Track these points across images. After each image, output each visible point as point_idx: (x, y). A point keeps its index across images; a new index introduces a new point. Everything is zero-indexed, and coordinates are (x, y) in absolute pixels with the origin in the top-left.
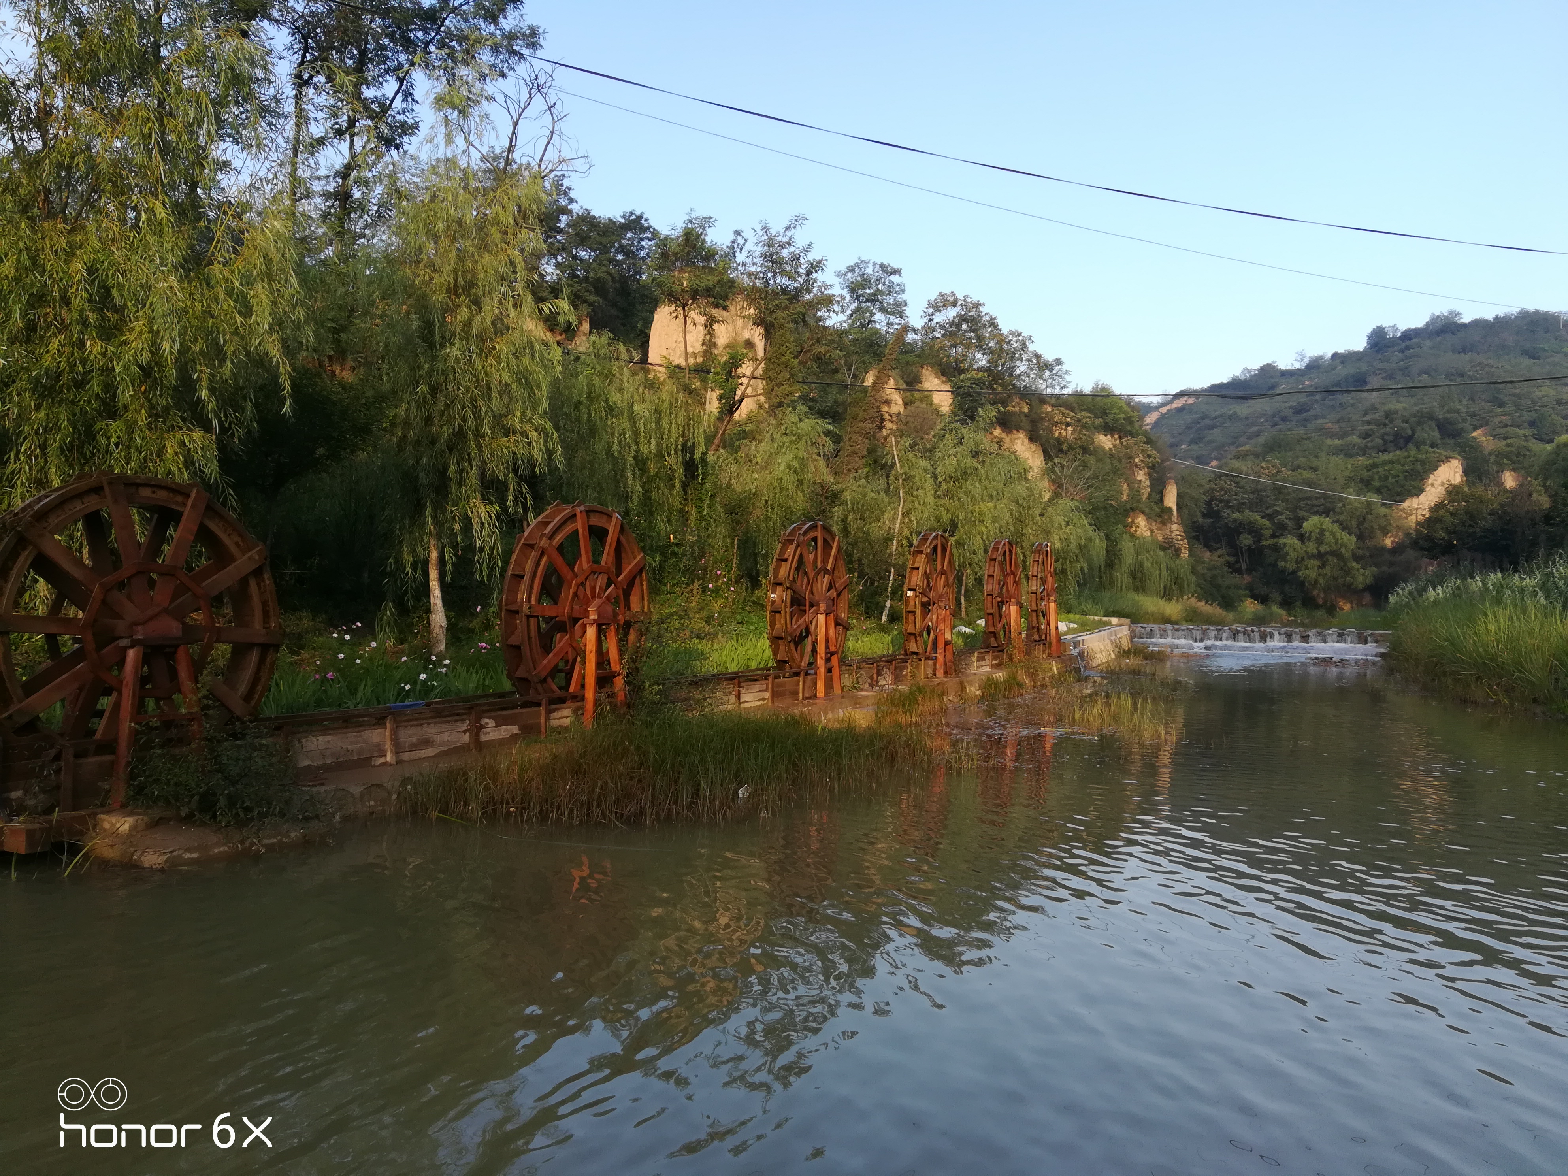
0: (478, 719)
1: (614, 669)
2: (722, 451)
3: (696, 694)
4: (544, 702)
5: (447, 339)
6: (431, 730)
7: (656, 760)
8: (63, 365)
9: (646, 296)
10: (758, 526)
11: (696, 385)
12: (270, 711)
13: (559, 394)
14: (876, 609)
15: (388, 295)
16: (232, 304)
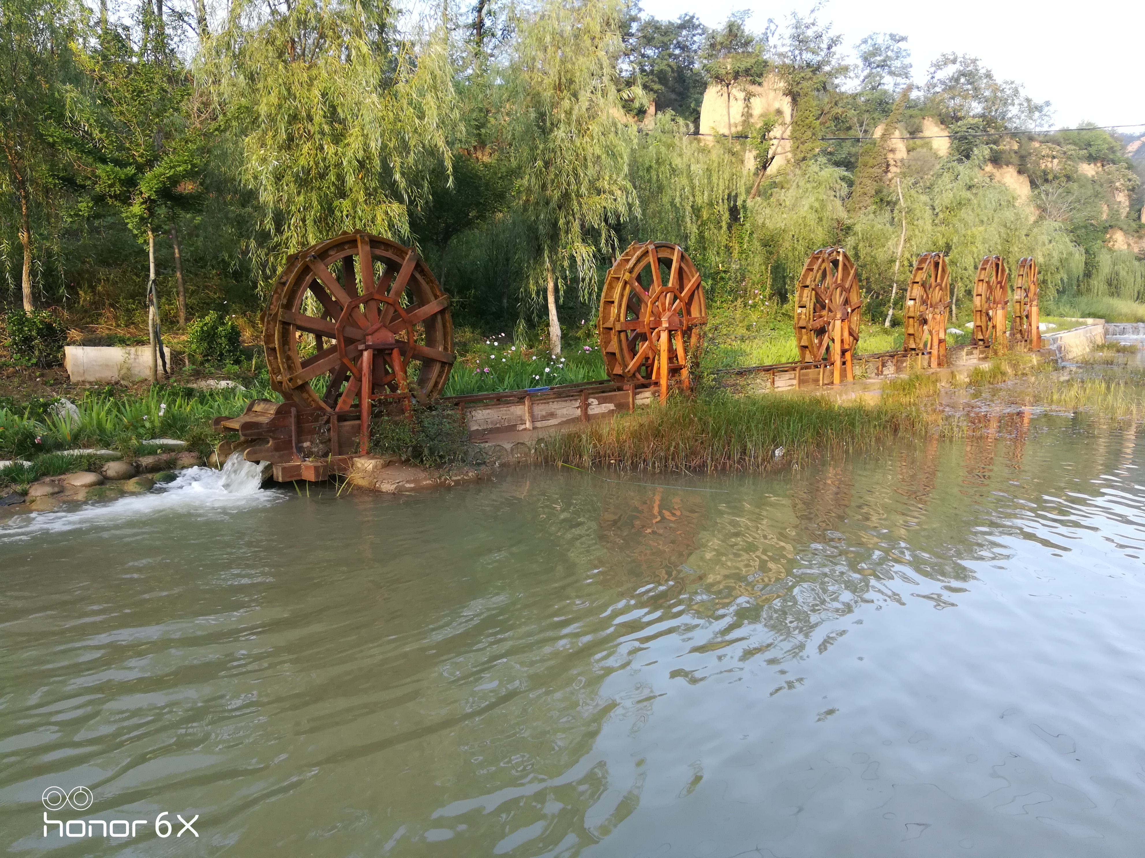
0: (586, 399)
1: (681, 363)
2: (759, 199)
3: (741, 381)
4: (631, 387)
5: (555, 125)
6: (555, 406)
7: (714, 428)
8: (311, 163)
9: (698, 81)
10: (786, 255)
11: (737, 148)
12: (450, 393)
13: (636, 161)
14: (881, 316)
15: (513, 94)
16: (412, 110)
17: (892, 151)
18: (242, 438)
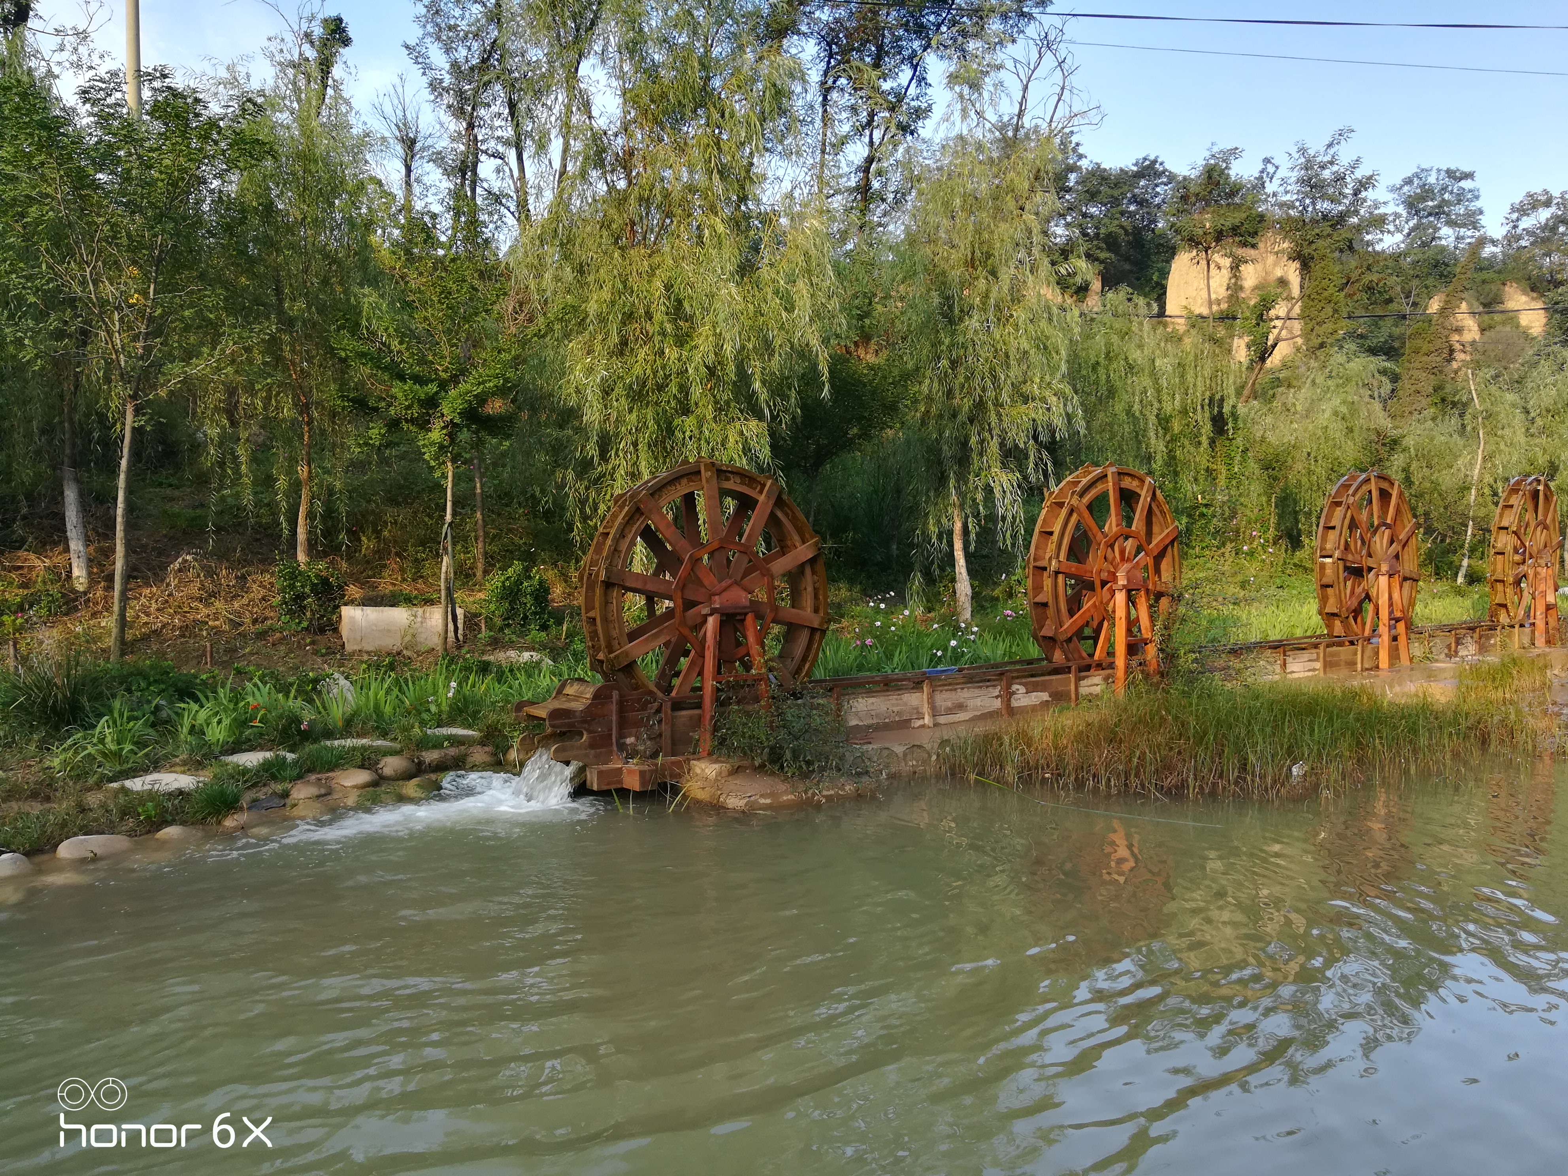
0: (1009, 686)
1: (1145, 636)
2: (1255, 403)
3: (1235, 663)
4: (1073, 669)
5: (966, 312)
6: (965, 695)
7: (1197, 732)
8: (648, 372)
9: (1162, 245)
10: (1299, 481)
11: (1221, 332)
12: (819, 674)
13: (1076, 356)
14: (1449, 569)
15: (909, 276)
16: (778, 301)
17: (1459, 330)
18: (549, 730)
